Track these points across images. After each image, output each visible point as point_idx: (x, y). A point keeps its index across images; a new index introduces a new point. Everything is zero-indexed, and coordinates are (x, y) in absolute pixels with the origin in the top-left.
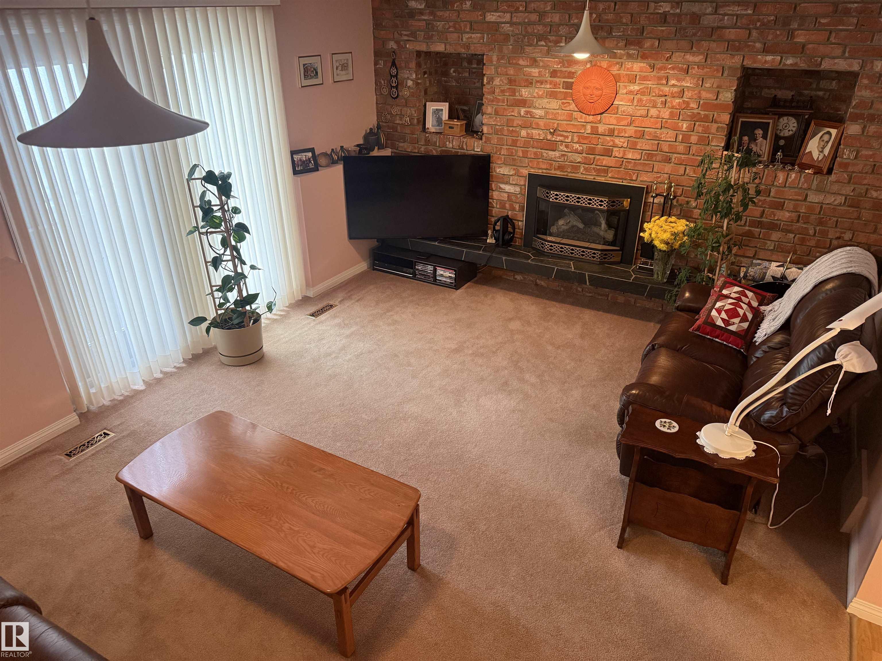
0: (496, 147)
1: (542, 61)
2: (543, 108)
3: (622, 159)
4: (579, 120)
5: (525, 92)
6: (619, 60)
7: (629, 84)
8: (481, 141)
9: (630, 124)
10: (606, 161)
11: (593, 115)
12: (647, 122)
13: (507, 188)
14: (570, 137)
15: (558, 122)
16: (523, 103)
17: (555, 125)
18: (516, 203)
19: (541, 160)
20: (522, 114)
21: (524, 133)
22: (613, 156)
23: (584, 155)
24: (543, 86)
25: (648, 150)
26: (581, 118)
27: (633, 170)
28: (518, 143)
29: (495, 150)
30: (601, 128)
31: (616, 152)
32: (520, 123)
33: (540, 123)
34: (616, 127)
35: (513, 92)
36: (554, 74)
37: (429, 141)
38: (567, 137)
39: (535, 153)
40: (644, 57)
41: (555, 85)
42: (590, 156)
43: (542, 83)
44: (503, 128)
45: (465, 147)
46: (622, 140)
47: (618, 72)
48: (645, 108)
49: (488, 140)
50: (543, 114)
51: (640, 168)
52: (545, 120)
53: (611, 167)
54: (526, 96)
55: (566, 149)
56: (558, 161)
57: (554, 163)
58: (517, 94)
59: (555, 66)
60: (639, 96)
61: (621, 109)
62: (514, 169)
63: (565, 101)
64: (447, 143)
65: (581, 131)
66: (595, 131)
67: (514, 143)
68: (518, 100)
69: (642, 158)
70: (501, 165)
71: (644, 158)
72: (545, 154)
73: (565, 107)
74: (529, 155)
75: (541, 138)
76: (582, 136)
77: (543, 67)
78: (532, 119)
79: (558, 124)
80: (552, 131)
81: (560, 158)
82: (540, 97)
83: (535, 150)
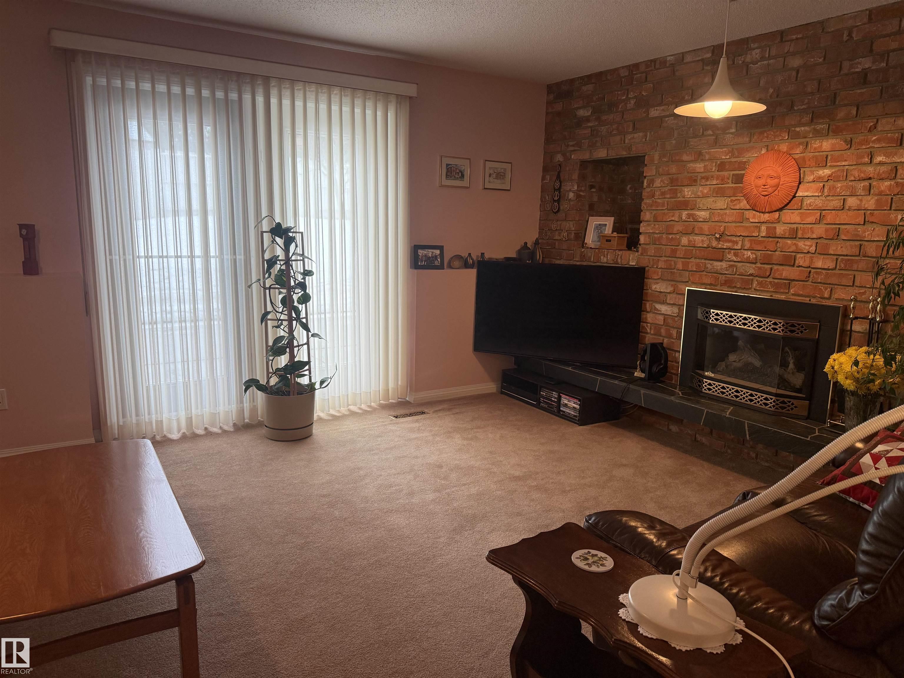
0: (653, 259)
1: (709, 153)
2: (707, 209)
3: (809, 269)
4: (751, 220)
5: (688, 192)
6: (804, 140)
7: (817, 169)
8: (637, 254)
9: (819, 221)
10: (787, 272)
11: (769, 212)
12: (843, 217)
13: (664, 309)
14: (740, 243)
15: (726, 224)
16: (684, 205)
17: (722, 229)
18: (673, 327)
19: (704, 273)
20: (684, 218)
21: (684, 240)
22: (796, 265)
23: (758, 265)
24: (708, 183)
25: (847, 255)
26: (754, 217)
27: (824, 283)
28: (678, 252)
29: (651, 263)
30: (780, 229)
31: (801, 260)
32: (681, 229)
33: (703, 227)
34: (799, 226)
35: (674, 193)
36: (722, 167)
37: (584, 256)
38: (736, 243)
39: (697, 265)
40: (836, 132)
41: (723, 180)
42: (766, 266)
43: (707, 179)
44: (662, 237)
45: (619, 261)
46: (808, 243)
47: (802, 155)
48: (840, 197)
49: (645, 251)
50: (708, 216)
51: (834, 280)
52: (710, 223)
53: (794, 280)
54: (689, 197)
55: (734, 259)
56: (725, 274)
57: (720, 276)
58: (679, 195)
59: (723, 157)
60: (831, 183)
61: (807, 201)
62: (672, 285)
63: (734, 198)
64: (602, 257)
65: (754, 234)
66: (772, 235)
67: (673, 254)
68: (679, 201)
69: (838, 267)
70: (658, 281)
71: (840, 266)
72: (709, 266)
73: (734, 205)
74: (690, 267)
75: (705, 246)
76: (754, 240)
77: (710, 160)
78: (695, 223)
79: (725, 227)
80: (717, 236)
81: (726, 270)
82: (705, 196)
83: (698, 261)
